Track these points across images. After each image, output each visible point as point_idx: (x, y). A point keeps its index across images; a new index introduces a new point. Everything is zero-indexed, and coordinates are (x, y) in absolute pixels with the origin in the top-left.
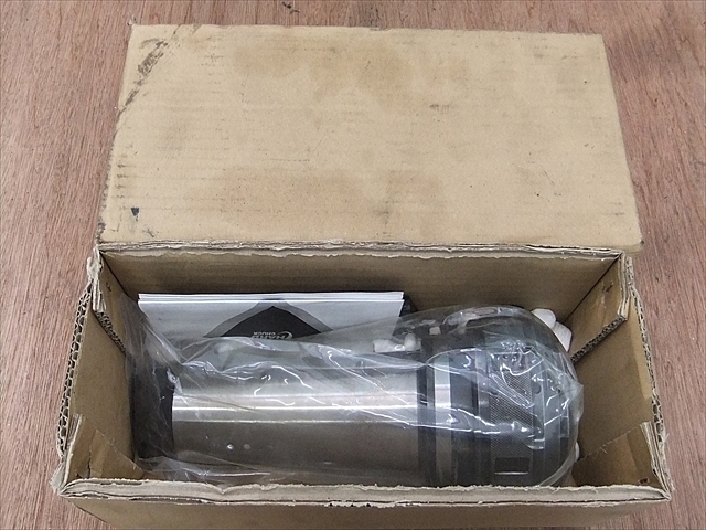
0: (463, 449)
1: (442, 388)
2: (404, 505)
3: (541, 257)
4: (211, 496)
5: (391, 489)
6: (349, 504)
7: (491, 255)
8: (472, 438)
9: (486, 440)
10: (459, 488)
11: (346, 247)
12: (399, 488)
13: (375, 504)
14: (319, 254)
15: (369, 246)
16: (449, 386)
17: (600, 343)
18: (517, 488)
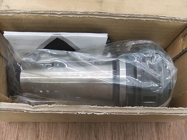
0: (131, 92)
1: (123, 70)
2: (108, 114)
3: (161, 21)
4: (28, 109)
5: (102, 107)
6: (85, 113)
7: (142, 19)
8: (134, 88)
9: (140, 89)
10: (130, 107)
11: (86, 13)
12: (106, 107)
13: (96, 113)
14: (75, 16)
15: (95, 13)
16: (125, 69)
17: (180, 56)
18: (153, 108)
